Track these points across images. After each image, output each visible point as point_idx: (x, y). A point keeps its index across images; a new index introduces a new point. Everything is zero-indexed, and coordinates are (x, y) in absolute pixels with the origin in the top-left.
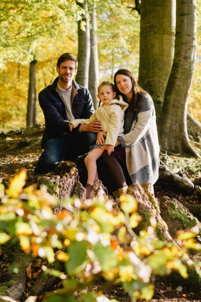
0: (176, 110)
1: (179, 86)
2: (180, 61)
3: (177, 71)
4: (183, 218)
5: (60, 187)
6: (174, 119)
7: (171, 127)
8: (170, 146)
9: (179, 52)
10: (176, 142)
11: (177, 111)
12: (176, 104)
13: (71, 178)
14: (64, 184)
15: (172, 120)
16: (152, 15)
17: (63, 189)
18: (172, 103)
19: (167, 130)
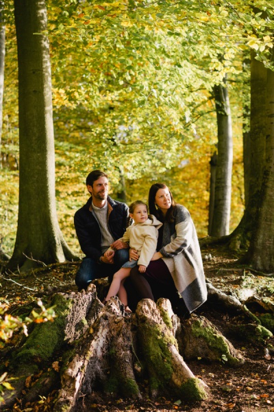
0: (269, 223)
1: (270, 196)
2: (270, 167)
3: (268, 179)
4: (208, 336)
5: (73, 302)
6: (266, 234)
7: (263, 243)
8: (263, 265)
9: (269, 158)
10: (270, 260)
11: (270, 225)
12: (269, 216)
13: (87, 294)
14: (78, 300)
15: (264, 235)
16: (260, 114)
17: (77, 305)
18: (264, 215)
19: (259, 247)
